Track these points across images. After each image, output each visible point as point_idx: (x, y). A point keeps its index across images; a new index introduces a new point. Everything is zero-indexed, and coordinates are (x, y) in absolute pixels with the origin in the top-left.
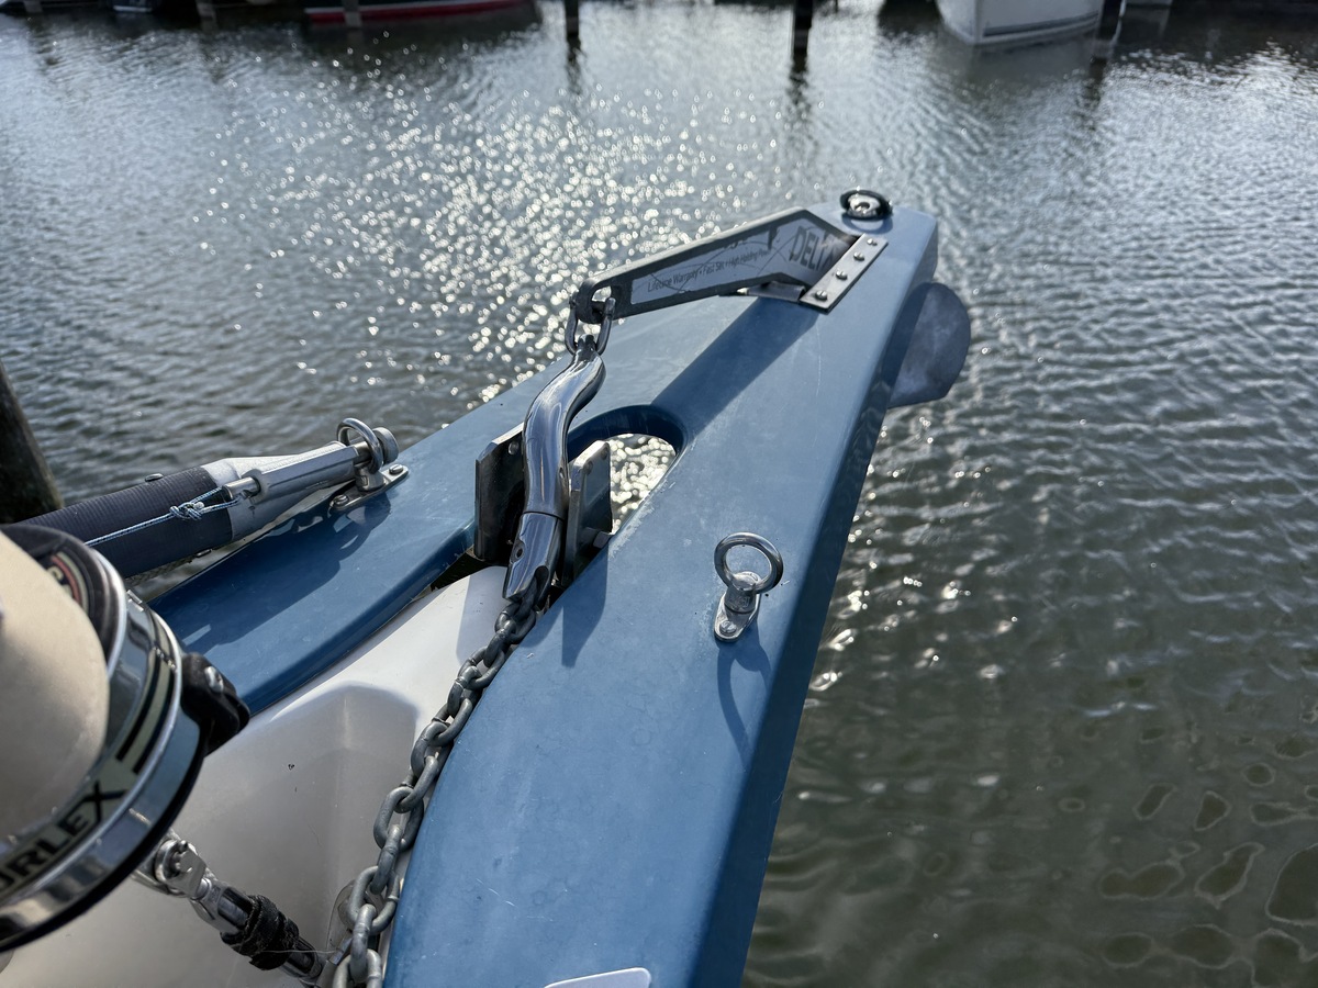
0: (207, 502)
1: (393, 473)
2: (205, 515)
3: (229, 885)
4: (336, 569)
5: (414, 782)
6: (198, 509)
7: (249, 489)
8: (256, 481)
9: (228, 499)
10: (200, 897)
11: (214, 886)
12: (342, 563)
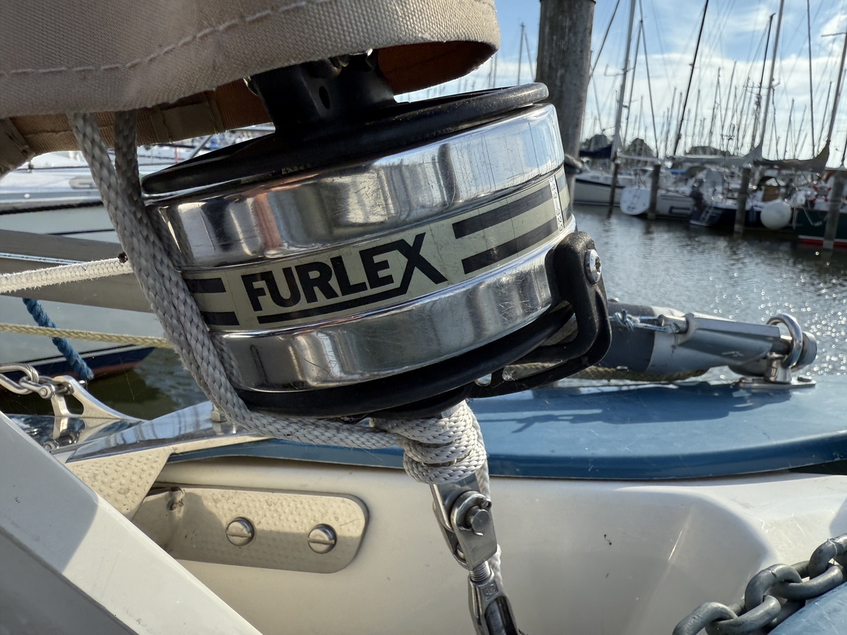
0: (642, 321)
1: (800, 379)
2: (637, 328)
3: (507, 595)
4: (724, 414)
5: (742, 612)
6: (634, 322)
7: (680, 325)
8: (687, 322)
9: (659, 324)
10: (479, 579)
11: (494, 582)
12: (731, 413)
